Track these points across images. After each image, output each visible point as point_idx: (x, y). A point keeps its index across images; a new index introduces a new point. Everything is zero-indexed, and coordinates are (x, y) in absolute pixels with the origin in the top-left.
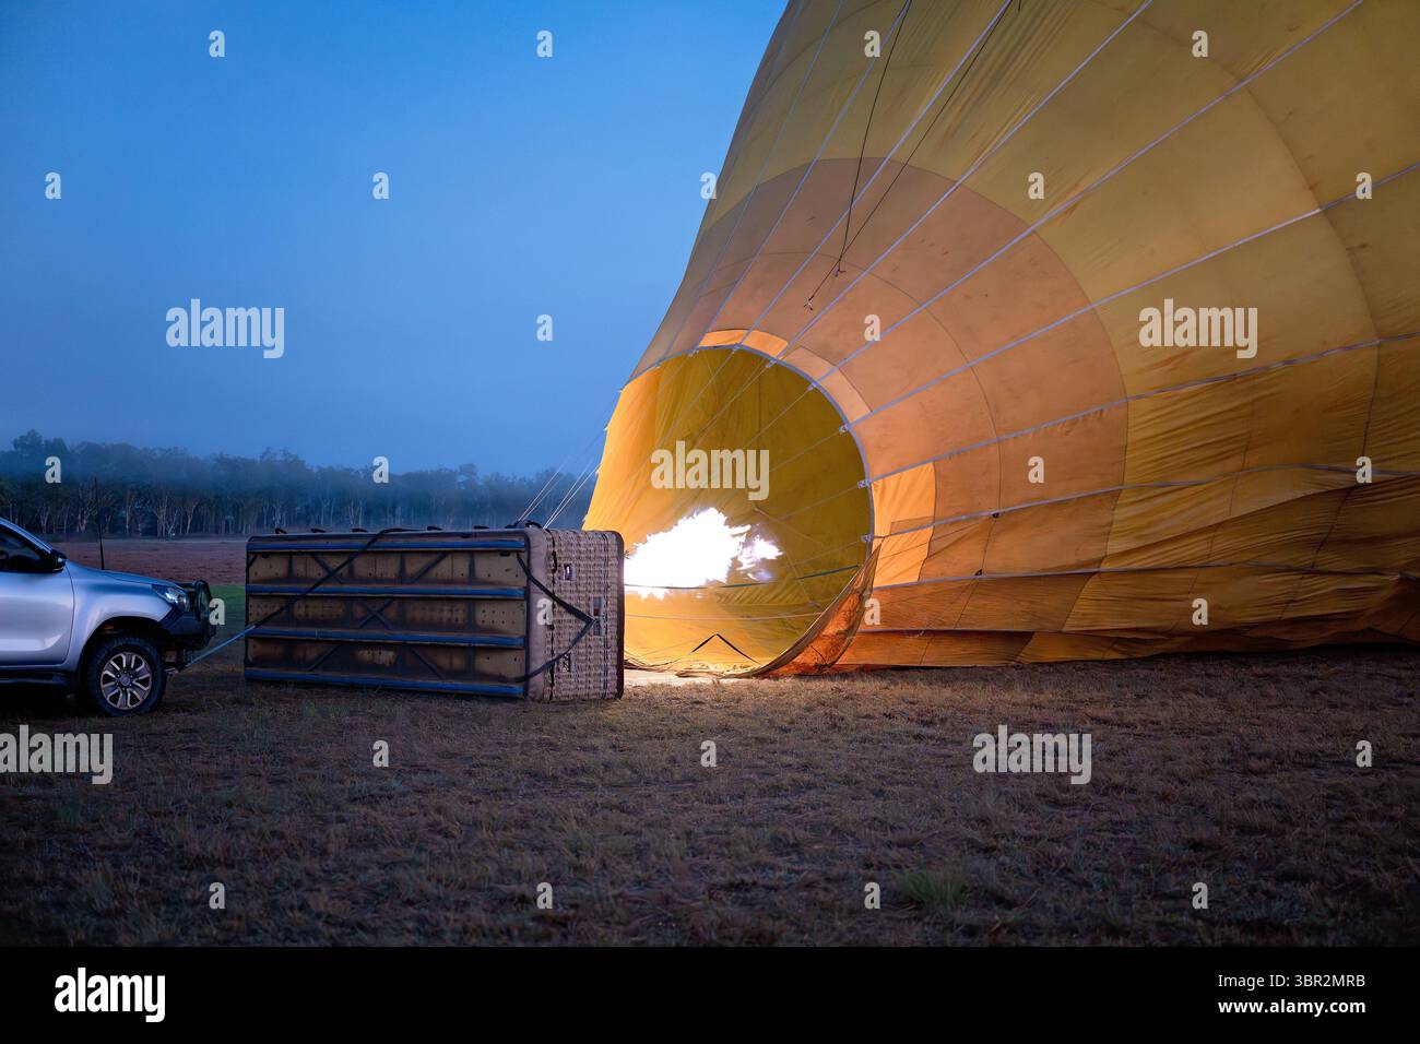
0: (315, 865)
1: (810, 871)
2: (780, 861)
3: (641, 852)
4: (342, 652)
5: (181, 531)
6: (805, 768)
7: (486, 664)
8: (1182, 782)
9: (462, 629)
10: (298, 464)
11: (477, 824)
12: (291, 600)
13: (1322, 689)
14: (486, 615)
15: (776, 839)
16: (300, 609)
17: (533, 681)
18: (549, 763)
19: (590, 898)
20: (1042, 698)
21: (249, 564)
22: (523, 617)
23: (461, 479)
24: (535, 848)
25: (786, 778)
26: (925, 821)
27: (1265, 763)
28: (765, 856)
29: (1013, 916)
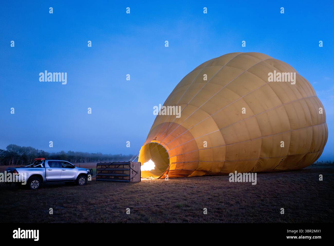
0: (106, 204)
1: (165, 203)
2: (161, 202)
3: (145, 201)
4: (108, 177)
5: (87, 162)
6: (163, 190)
7: (125, 178)
8: (207, 191)
9: (122, 174)
10: (101, 154)
11: (125, 198)
12: (102, 171)
13: (220, 179)
14: (125, 172)
15: (161, 199)
16: (103, 172)
17: (130, 180)
18: (133, 190)
19: (140, 208)
20: (189, 181)
21: (97, 166)
22: (129, 172)
23: (120, 155)
24: (132, 201)
25: (161, 191)
26: (178, 196)
27: (215, 188)
28: (160, 201)
29: (190, 208)
